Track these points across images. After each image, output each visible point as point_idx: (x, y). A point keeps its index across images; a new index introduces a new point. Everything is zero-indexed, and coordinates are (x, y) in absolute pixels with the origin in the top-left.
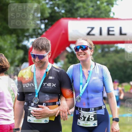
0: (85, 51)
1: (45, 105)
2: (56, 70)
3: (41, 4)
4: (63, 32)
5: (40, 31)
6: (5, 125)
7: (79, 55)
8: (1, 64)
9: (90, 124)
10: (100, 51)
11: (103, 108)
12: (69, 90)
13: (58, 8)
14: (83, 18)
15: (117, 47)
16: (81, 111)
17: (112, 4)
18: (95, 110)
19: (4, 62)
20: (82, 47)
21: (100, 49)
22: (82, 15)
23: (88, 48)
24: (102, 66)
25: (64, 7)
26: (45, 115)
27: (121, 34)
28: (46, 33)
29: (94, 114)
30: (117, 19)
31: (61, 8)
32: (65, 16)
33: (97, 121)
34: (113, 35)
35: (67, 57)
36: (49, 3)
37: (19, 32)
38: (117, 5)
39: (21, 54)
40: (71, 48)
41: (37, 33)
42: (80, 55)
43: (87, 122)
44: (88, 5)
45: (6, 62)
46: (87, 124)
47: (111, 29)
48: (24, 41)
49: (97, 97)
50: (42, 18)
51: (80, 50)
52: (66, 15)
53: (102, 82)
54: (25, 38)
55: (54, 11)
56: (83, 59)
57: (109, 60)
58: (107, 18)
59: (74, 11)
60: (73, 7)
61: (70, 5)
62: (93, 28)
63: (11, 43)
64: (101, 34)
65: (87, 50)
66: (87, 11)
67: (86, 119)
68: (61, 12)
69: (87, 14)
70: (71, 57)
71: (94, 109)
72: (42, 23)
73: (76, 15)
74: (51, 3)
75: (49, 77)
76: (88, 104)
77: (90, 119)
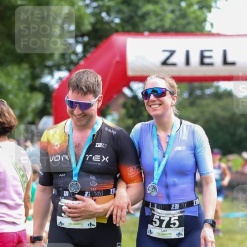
0: (161, 99)
1: (88, 195)
2: (110, 130)
3: (76, 7)
4: (118, 59)
5: (73, 57)
6: (8, 233)
7: (151, 106)
8: (1, 119)
9: (171, 234)
10: (186, 95)
11: (194, 204)
12: (133, 168)
13: (108, 14)
14: (155, 33)
15: (218, 87)
16: (155, 209)
17: (209, 8)
18: (180, 208)
19: (7, 115)
20: (156, 91)
21: (186, 91)
22: (153, 27)
23: (167, 92)
24: (192, 127)
25: (119, 12)
26: (88, 214)
27: (225, 62)
28: (85, 61)
29: (179, 215)
30: (218, 35)
31: (113, 15)
32: (120, 29)
33: (184, 228)
34: (211, 64)
35: (124, 106)
36: (91, 4)
37: (36, 59)
38: (218, 8)
39: (38, 100)
40: (131, 90)
41: (68, 61)
42: (153, 107)
43: (166, 229)
44: (163, 9)
45: (11, 115)
46: (166, 233)
47: (206, 54)
48: (45, 75)
49: (184, 184)
50: (79, 33)
51: (152, 97)
52: (123, 27)
53: (193, 155)
54: (46, 71)
55: (100, 21)
56: (158, 112)
57: (202, 112)
58: (198, 33)
59: (137, 20)
60: (136, 12)
61: (131, 8)
62: (172, 53)
63: (20, 79)
64: (188, 62)
65: (165, 96)
66: (161, 20)
67: (164, 225)
68: (112, 21)
69: (162, 26)
70: (132, 106)
71: (178, 206)
72: (77, 42)
73: (141, 28)
74: (95, 4)
75: (97, 144)
76: (168, 197)
77: (172, 224)
